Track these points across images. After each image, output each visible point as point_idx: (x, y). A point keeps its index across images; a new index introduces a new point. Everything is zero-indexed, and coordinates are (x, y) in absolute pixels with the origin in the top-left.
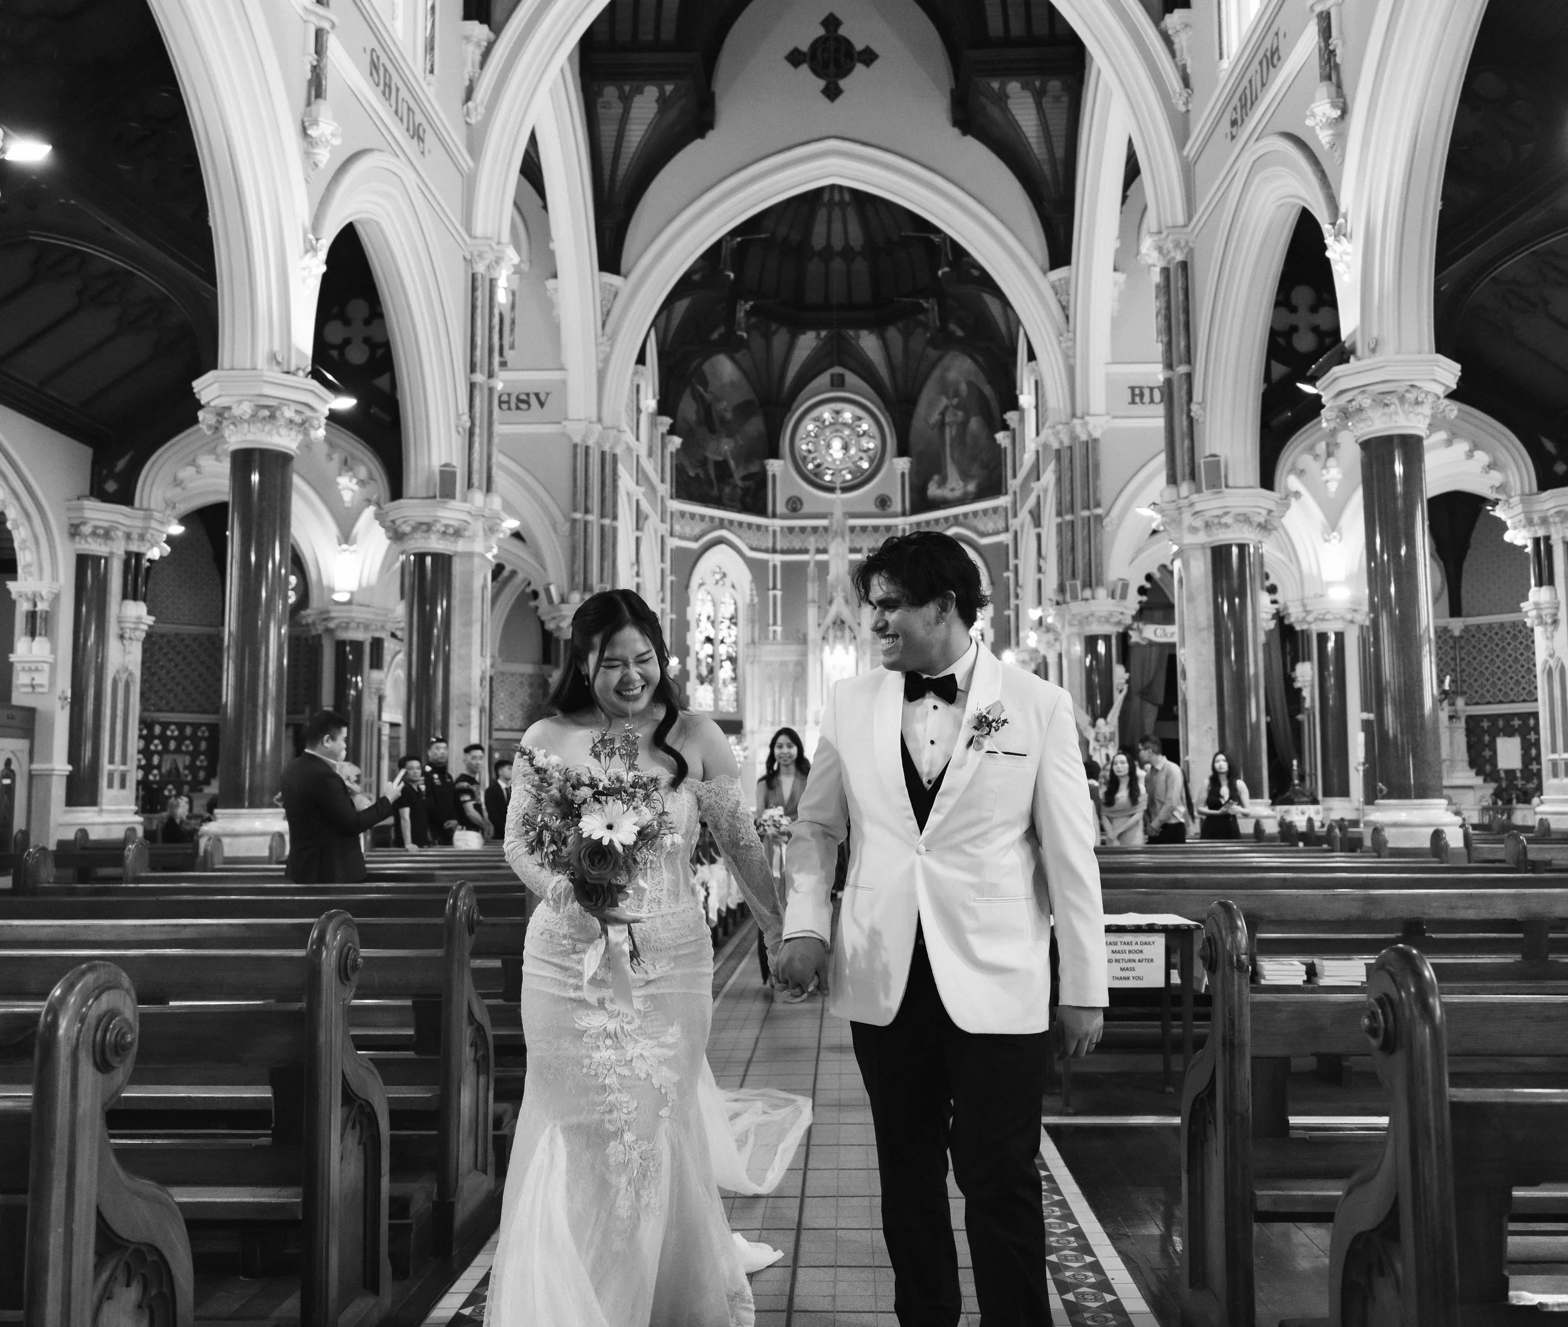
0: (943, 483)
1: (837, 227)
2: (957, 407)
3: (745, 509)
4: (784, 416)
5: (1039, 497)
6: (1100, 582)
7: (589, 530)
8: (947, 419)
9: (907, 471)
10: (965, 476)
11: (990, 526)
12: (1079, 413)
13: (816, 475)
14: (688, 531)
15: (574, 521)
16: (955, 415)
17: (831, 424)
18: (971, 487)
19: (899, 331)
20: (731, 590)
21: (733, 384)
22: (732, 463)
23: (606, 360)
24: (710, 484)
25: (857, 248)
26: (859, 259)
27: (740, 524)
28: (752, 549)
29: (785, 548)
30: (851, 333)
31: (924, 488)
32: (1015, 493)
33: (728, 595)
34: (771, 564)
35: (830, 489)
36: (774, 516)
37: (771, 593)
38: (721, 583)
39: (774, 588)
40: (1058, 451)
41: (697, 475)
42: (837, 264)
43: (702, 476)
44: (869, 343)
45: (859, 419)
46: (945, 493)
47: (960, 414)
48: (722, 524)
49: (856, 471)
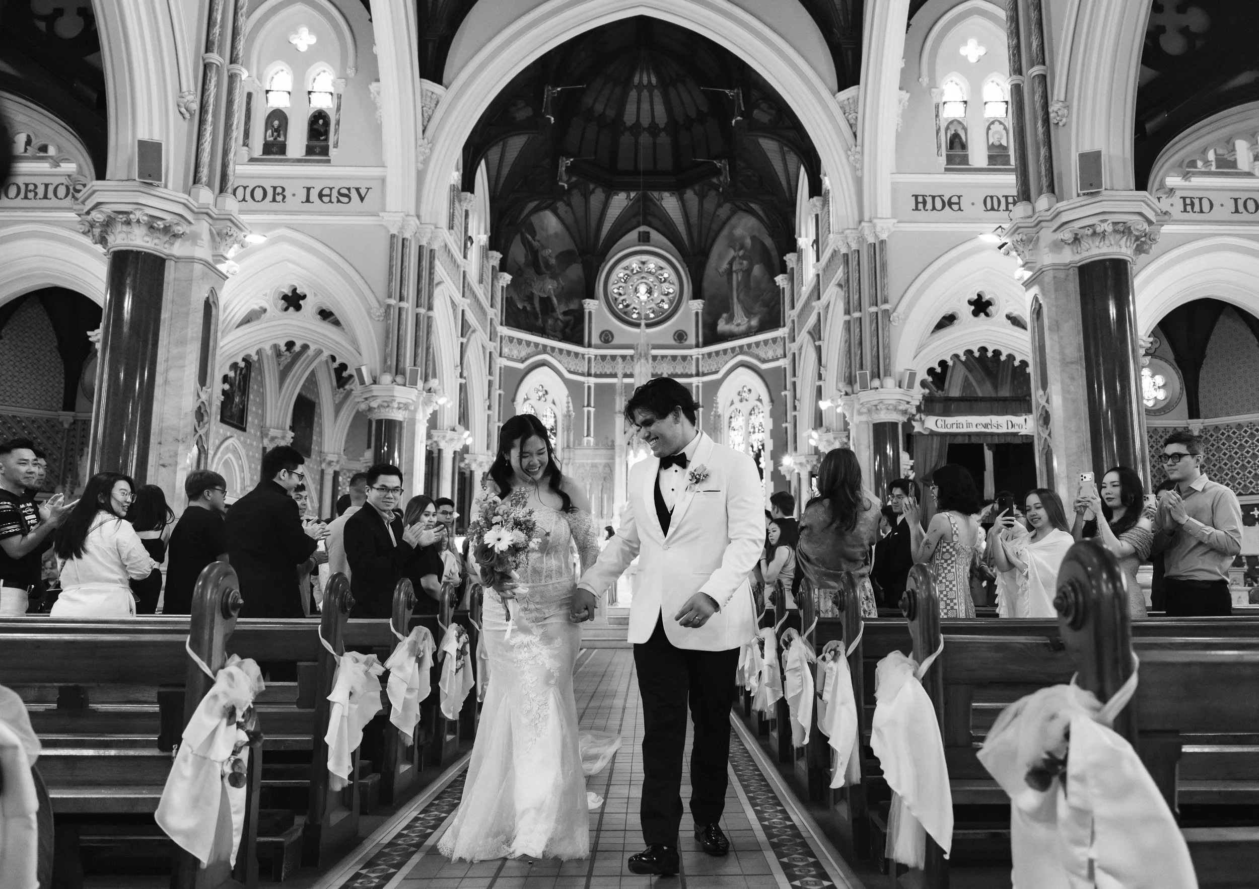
0: (730, 319)
1: (645, 106)
2: (743, 258)
3: (565, 339)
4: (599, 265)
5: (819, 314)
6: (888, 373)
7: (404, 316)
8: (734, 268)
9: (700, 311)
10: (749, 313)
11: (770, 354)
12: (866, 218)
13: (625, 313)
14: (515, 353)
15: (389, 306)
16: (741, 264)
17: (638, 272)
18: (754, 322)
19: (696, 193)
20: (553, 406)
21: (556, 234)
22: (555, 300)
23: (426, 162)
24: (536, 317)
25: (662, 126)
26: (663, 134)
27: (561, 351)
28: (570, 372)
29: (598, 373)
30: (656, 194)
31: (715, 325)
32: (793, 321)
33: (549, 410)
34: (586, 385)
35: (637, 325)
36: (590, 346)
37: (586, 409)
38: (543, 399)
39: (589, 405)
40: (846, 256)
41: (525, 308)
42: (645, 139)
43: (528, 309)
44: (670, 203)
45: (662, 268)
46: (732, 328)
47: (745, 262)
48: (545, 349)
49: (659, 311)
